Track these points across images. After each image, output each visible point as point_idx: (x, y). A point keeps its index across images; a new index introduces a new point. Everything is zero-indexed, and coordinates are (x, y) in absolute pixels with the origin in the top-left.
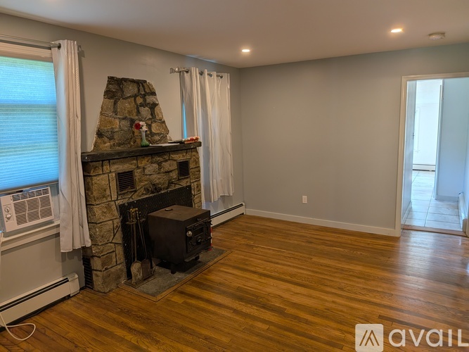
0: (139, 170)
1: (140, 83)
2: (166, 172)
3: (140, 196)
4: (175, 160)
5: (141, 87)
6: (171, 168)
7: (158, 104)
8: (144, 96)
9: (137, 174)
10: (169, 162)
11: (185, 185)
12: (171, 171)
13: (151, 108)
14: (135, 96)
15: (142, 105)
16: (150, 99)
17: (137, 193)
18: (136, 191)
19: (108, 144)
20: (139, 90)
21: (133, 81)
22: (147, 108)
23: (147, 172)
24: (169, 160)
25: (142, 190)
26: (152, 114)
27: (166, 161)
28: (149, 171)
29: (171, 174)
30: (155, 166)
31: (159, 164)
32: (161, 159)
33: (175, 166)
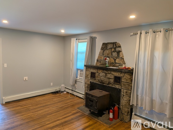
0: (98, 73)
1: (114, 43)
2: (108, 78)
3: (96, 82)
4: (113, 75)
5: (114, 45)
6: (111, 77)
7: (121, 51)
8: (115, 48)
9: (97, 74)
10: (110, 74)
11: (118, 88)
12: (111, 78)
13: (117, 53)
14: (111, 48)
15: (114, 52)
16: (118, 49)
17: (96, 80)
18: (95, 80)
19: (99, 64)
20: (113, 46)
21: (111, 43)
22: (116, 53)
23: (100, 75)
24: (111, 73)
25: (97, 80)
26: (118, 55)
27: (109, 74)
28: (101, 75)
29: (110, 80)
30: (104, 74)
31: (106, 74)
32: (107, 72)
33: (113, 77)
